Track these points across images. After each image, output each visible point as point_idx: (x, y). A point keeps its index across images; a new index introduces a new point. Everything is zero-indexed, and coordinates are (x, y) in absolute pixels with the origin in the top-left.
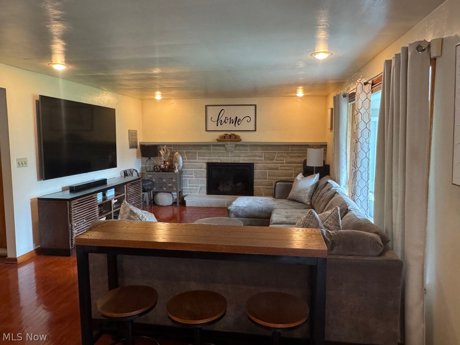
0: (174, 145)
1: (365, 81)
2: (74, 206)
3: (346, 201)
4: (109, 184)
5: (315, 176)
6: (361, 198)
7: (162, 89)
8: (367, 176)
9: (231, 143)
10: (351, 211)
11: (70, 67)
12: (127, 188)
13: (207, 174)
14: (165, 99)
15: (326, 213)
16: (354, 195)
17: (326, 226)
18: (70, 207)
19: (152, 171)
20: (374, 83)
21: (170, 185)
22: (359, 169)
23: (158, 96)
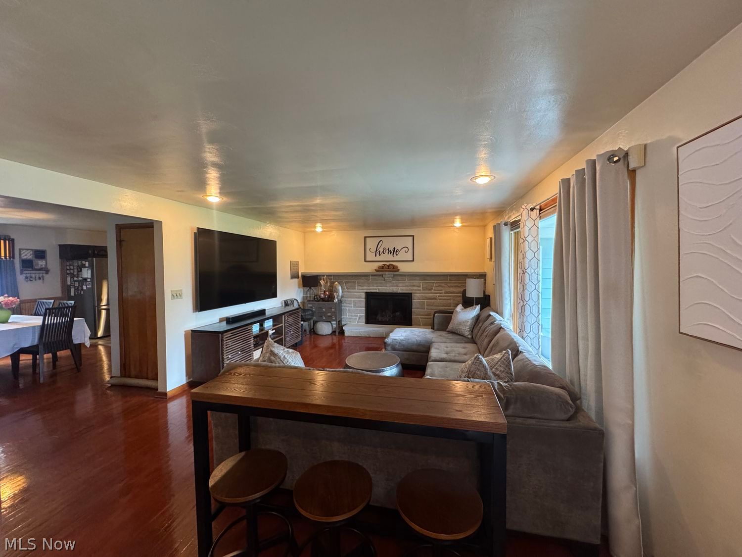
0: (334, 275)
1: (532, 206)
2: (227, 339)
3: (515, 340)
4: (268, 314)
5: (475, 308)
6: (532, 335)
7: (323, 221)
8: (537, 311)
9: (389, 273)
10: (523, 352)
11: (225, 199)
12: (285, 318)
13: (366, 304)
14: (324, 231)
15: (495, 357)
16: (523, 331)
17: (495, 373)
18: (222, 340)
19: (312, 301)
20: (542, 208)
21: (329, 314)
22: (528, 303)
23: (319, 228)
